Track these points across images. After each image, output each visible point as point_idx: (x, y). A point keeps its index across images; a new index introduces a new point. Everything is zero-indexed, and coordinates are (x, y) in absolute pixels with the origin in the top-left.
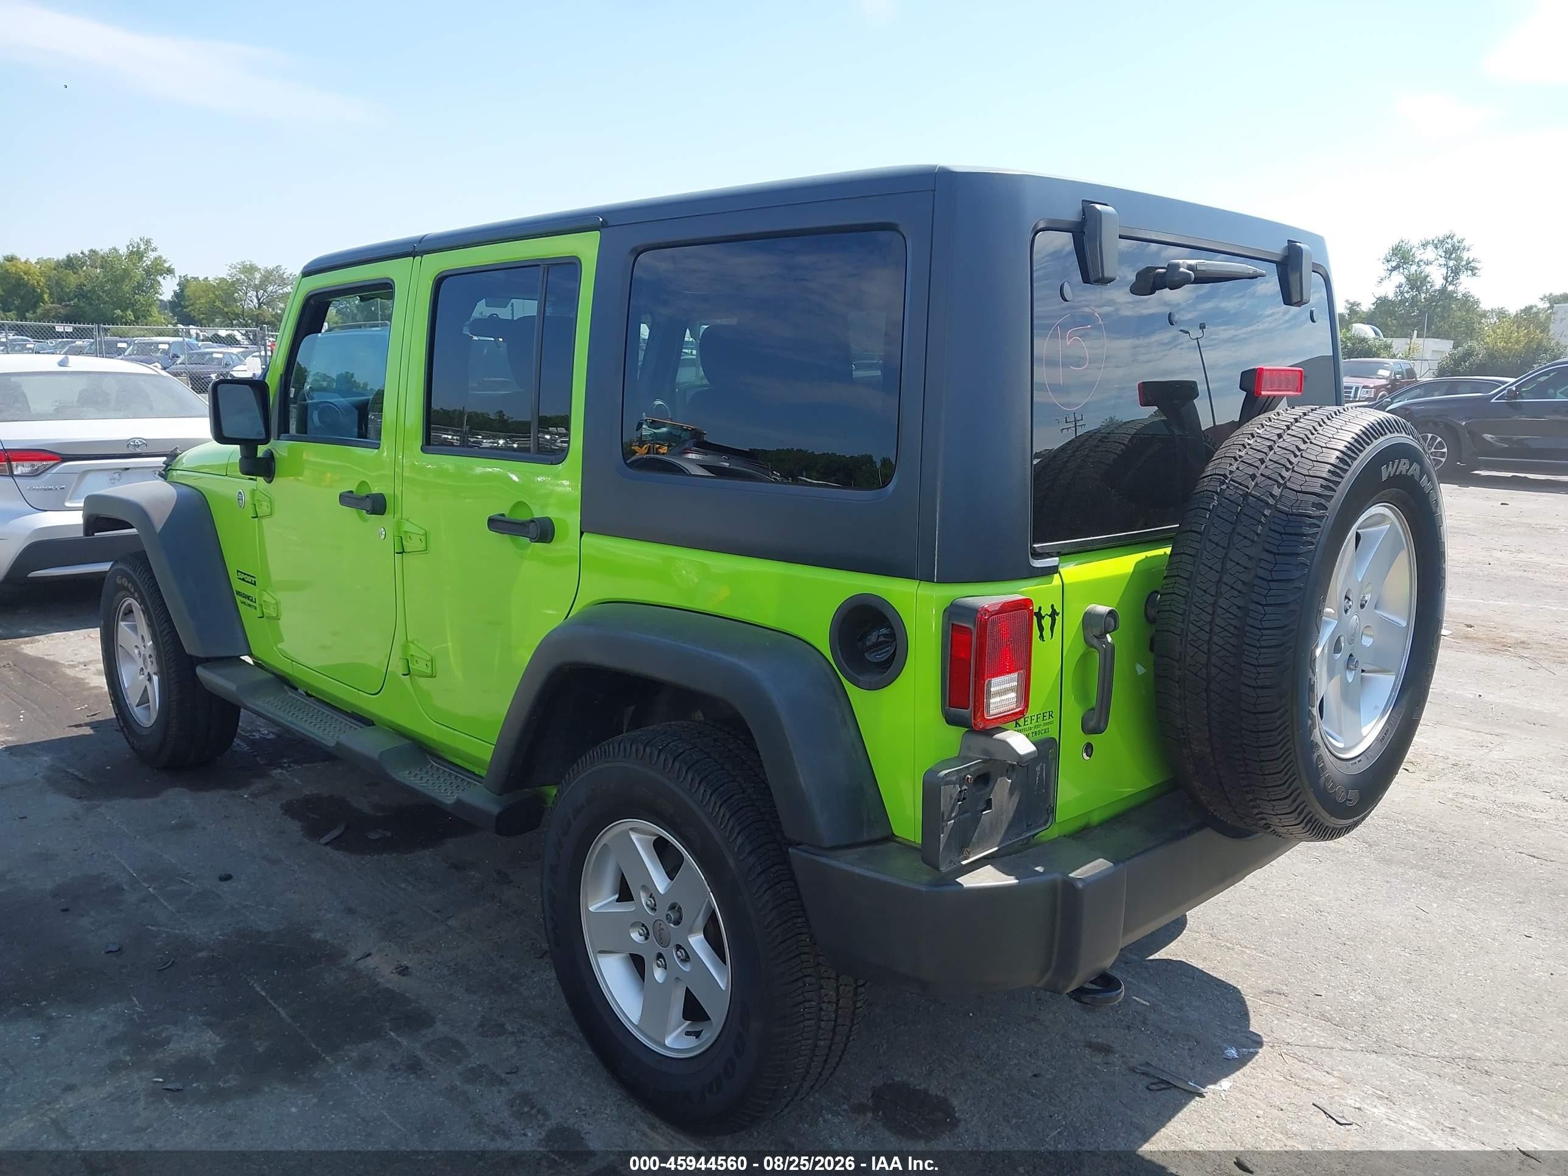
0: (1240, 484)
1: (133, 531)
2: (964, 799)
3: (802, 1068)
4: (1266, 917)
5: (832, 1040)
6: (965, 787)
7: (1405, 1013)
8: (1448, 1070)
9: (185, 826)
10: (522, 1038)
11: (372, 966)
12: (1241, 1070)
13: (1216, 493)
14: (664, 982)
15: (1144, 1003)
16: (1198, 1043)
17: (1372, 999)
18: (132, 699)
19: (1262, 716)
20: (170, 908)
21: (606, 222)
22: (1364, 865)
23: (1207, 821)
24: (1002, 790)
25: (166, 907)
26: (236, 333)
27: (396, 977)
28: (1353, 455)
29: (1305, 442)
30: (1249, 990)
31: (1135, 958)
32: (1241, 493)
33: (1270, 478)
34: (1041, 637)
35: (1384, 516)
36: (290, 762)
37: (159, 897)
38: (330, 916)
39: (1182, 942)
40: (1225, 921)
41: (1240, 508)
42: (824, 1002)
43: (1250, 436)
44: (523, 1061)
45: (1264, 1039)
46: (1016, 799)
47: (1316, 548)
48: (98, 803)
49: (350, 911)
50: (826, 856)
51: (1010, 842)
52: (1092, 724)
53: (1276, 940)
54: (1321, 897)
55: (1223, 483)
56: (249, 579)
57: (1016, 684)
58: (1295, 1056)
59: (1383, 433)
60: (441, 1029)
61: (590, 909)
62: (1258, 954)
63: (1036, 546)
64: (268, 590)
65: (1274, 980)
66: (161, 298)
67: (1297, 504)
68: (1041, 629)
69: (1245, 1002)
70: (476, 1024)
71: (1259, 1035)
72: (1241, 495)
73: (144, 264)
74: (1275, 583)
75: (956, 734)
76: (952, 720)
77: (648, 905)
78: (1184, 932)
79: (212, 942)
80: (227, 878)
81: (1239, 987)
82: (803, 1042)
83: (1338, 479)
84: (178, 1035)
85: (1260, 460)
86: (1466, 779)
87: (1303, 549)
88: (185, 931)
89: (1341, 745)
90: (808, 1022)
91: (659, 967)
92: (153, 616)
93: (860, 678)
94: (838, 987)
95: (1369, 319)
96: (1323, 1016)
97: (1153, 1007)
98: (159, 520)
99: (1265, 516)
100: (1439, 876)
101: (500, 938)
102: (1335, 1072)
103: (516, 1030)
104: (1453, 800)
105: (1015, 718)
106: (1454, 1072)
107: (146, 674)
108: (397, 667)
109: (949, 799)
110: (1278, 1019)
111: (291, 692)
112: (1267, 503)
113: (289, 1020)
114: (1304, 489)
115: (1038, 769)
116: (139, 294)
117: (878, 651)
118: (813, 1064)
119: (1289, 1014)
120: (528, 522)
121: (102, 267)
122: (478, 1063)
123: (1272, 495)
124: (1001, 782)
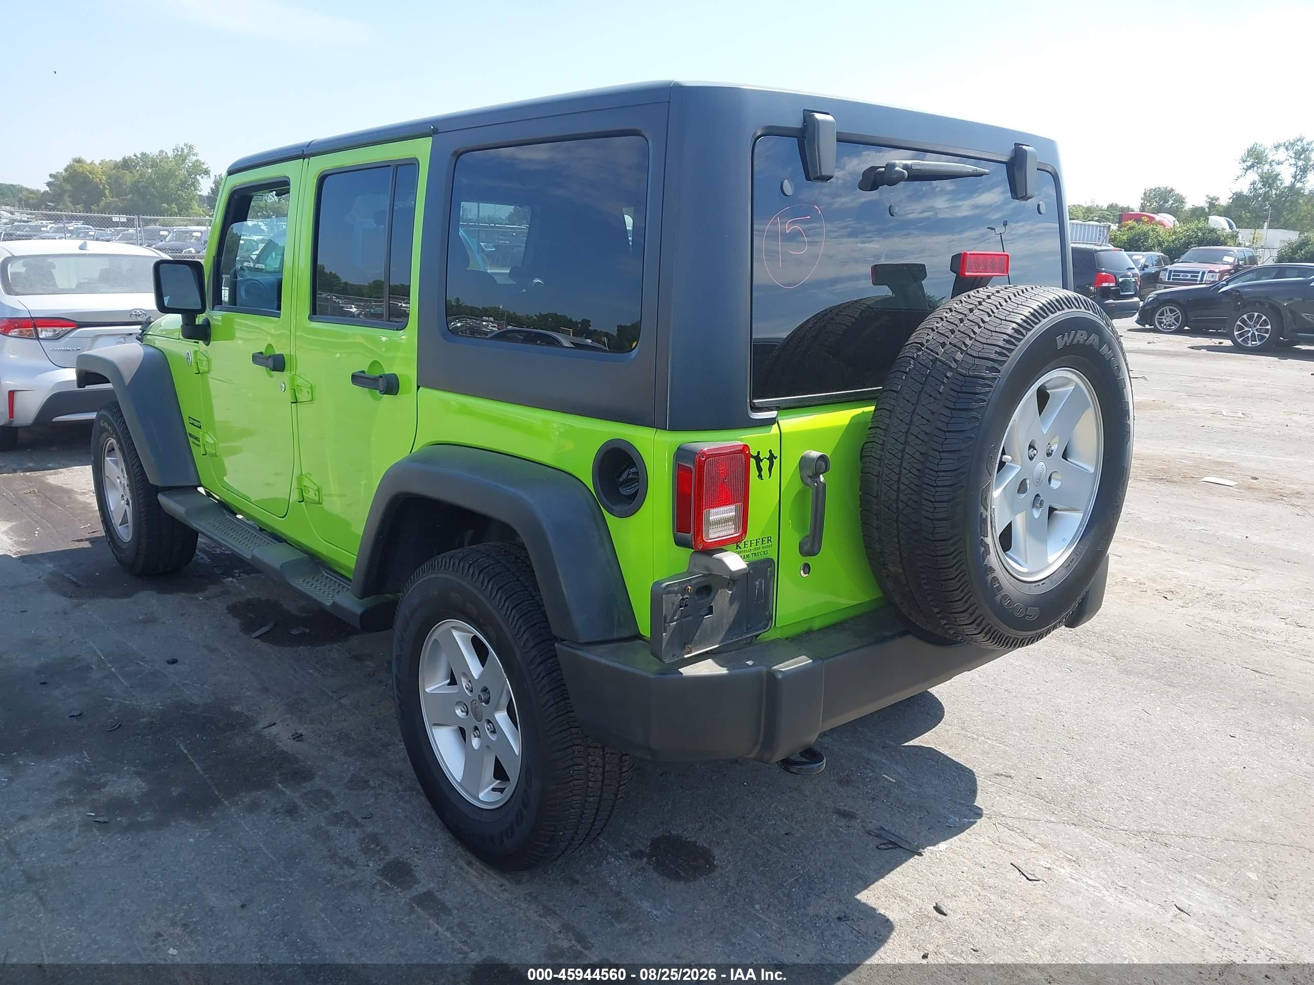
0: (932, 351)
1: (109, 386)
2: (686, 605)
3: (574, 819)
4: (1011, 715)
5: (601, 796)
6: (686, 596)
7: (1109, 795)
8: (1132, 841)
9: (151, 620)
10: (380, 791)
11: (275, 733)
12: (959, 836)
13: (913, 358)
14: (478, 750)
15: (891, 780)
16: (929, 813)
17: (1084, 781)
18: (117, 520)
19: (938, 543)
20: (125, 683)
21: (437, 130)
22: (1107, 675)
23: (909, 629)
24: (722, 599)
25: (122, 683)
26: (260, 223)
27: (291, 742)
28: (1028, 327)
29: (990, 316)
30: (982, 773)
31: (893, 744)
32: (931, 358)
33: (955, 346)
34: (760, 476)
35: (1068, 381)
36: (241, 573)
37: (118, 675)
38: (249, 693)
39: (935, 732)
40: (976, 717)
41: (929, 371)
42: (591, 766)
43: (948, 311)
44: (378, 810)
45: (984, 812)
46: (736, 607)
47: (987, 404)
48: (84, 601)
49: (265, 690)
50: (580, 650)
51: (731, 641)
52: (807, 548)
53: (1014, 733)
54: (1064, 699)
55: (920, 350)
56: (196, 423)
57: (734, 513)
58: (1006, 826)
59: (1061, 308)
60: (318, 782)
61: (426, 690)
62: (998, 745)
63: (755, 401)
64: (209, 433)
65: (1005, 765)
66: (199, 193)
67: (973, 368)
68: (760, 469)
69: (976, 782)
70: (346, 780)
71: (981, 809)
72: (931, 361)
73: (187, 166)
74: (950, 433)
75: (685, 554)
76: (679, 542)
77: (467, 688)
78: (940, 724)
79: (153, 711)
80: (174, 662)
81: (974, 770)
82: (574, 798)
83: (1012, 347)
84: (113, 781)
85: (951, 330)
86: (1216, 606)
87: (975, 405)
88: (134, 702)
89: (1024, 570)
90: (576, 781)
91: (475, 737)
92: (126, 452)
93: (614, 508)
94: (604, 755)
95: (1225, 212)
96: (1039, 795)
97: (899, 785)
98: (128, 376)
99: (947, 377)
100: (1169, 685)
101: (380, 714)
102: (1037, 840)
103: (377, 786)
104: (1200, 623)
105: (734, 542)
106: (1138, 843)
107: (126, 499)
108: (295, 497)
109: (671, 605)
110: (1000, 796)
111: (229, 515)
112: (950, 367)
113: (201, 772)
114: (981, 355)
115: (757, 583)
116: (182, 190)
117: (628, 486)
118: (584, 815)
119: (1011, 792)
120: (377, 377)
121: (152, 166)
122: (342, 810)
123: (956, 361)
124: (721, 593)
